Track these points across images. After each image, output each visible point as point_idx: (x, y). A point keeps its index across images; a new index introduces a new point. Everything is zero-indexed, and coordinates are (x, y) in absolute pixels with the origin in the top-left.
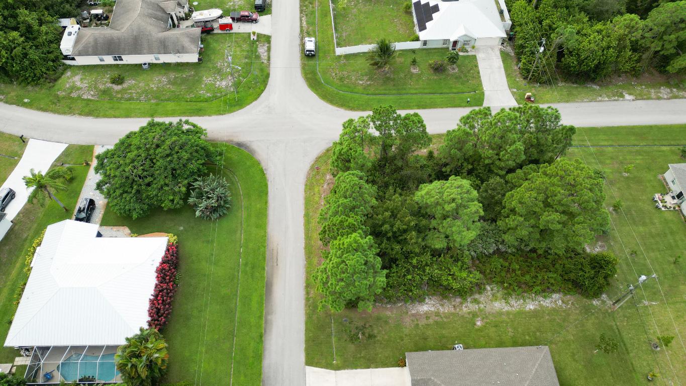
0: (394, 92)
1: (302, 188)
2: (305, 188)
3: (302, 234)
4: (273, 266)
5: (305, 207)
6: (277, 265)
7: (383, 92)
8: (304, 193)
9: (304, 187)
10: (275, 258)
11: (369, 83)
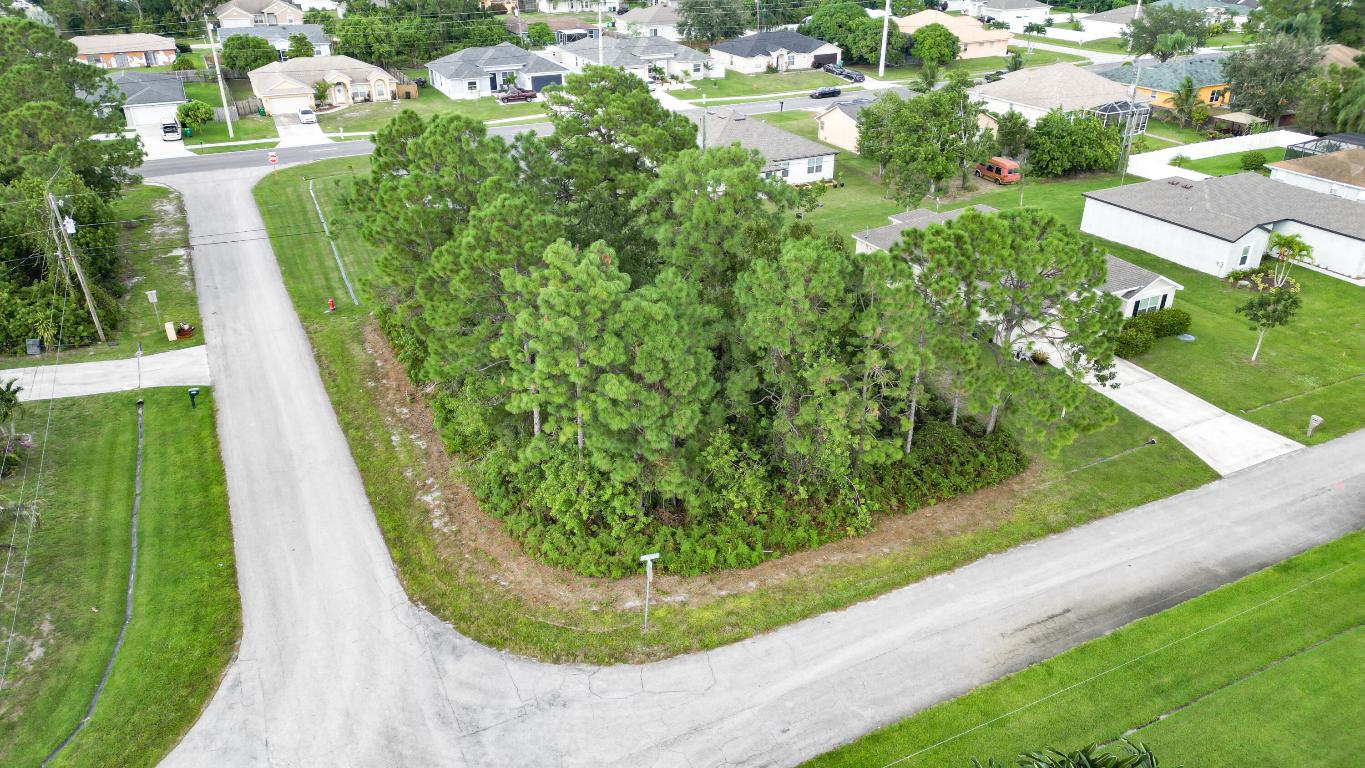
0: (115, 555)
1: (725, 657)
2: (722, 644)
3: (910, 591)
4: (1082, 620)
5: (804, 617)
6: (1068, 611)
7: (111, 583)
8: (748, 642)
9: (719, 650)
10: (1051, 624)
11: (46, 627)
